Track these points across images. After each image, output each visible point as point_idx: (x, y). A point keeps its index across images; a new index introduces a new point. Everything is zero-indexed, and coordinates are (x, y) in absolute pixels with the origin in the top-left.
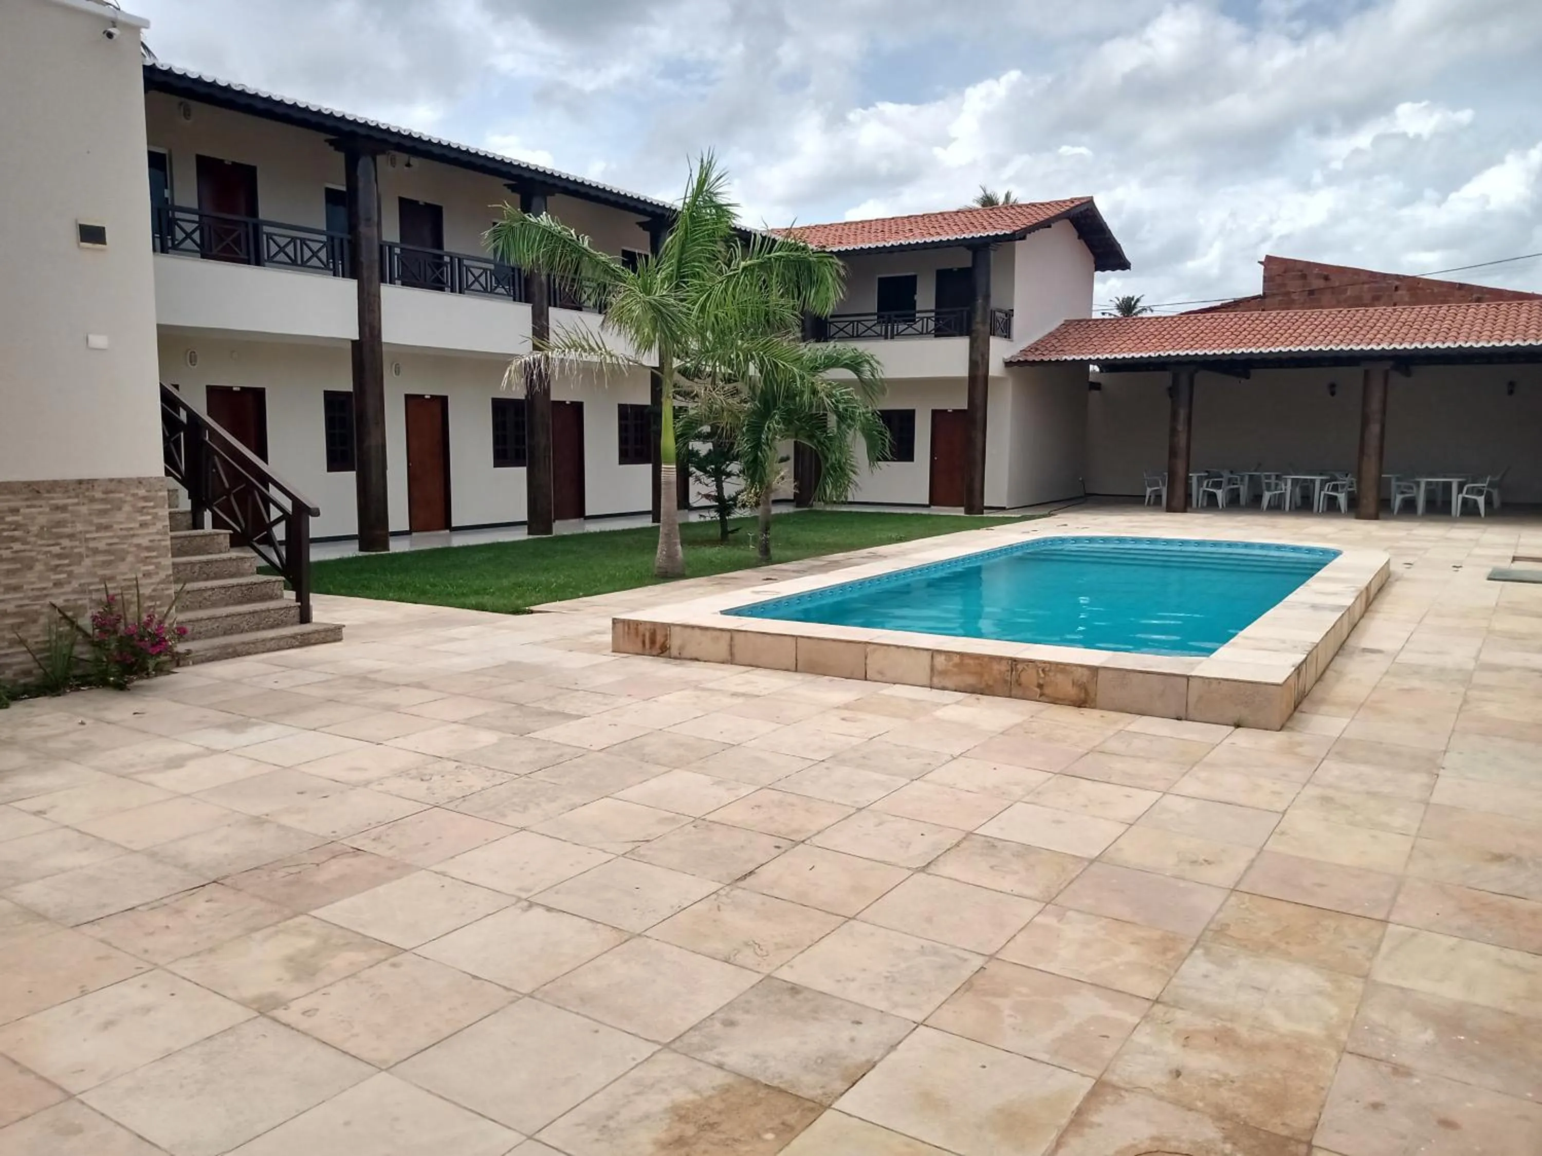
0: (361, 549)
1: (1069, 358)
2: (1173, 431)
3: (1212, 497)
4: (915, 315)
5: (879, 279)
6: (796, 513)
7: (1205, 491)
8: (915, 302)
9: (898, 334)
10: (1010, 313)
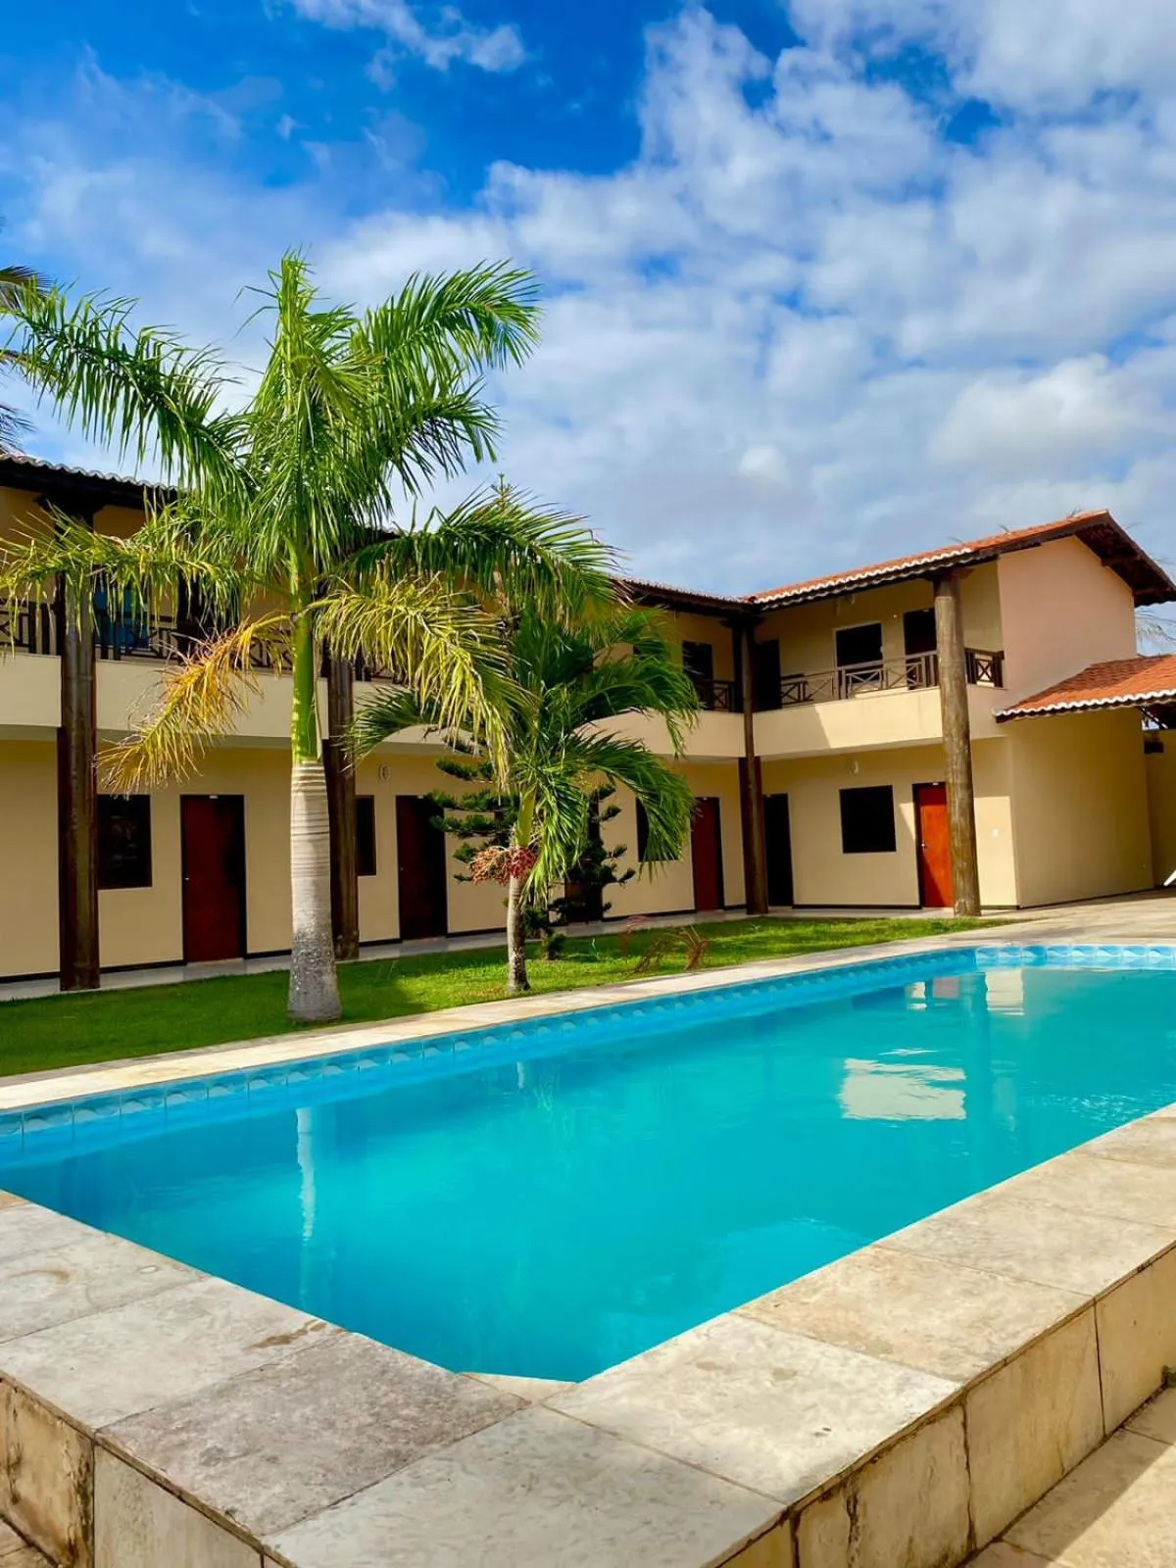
0: (62, 987)
4: (881, 667)
5: (837, 632)
6: (747, 918)
8: (880, 653)
9: (851, 692)
10: (1000, 656)
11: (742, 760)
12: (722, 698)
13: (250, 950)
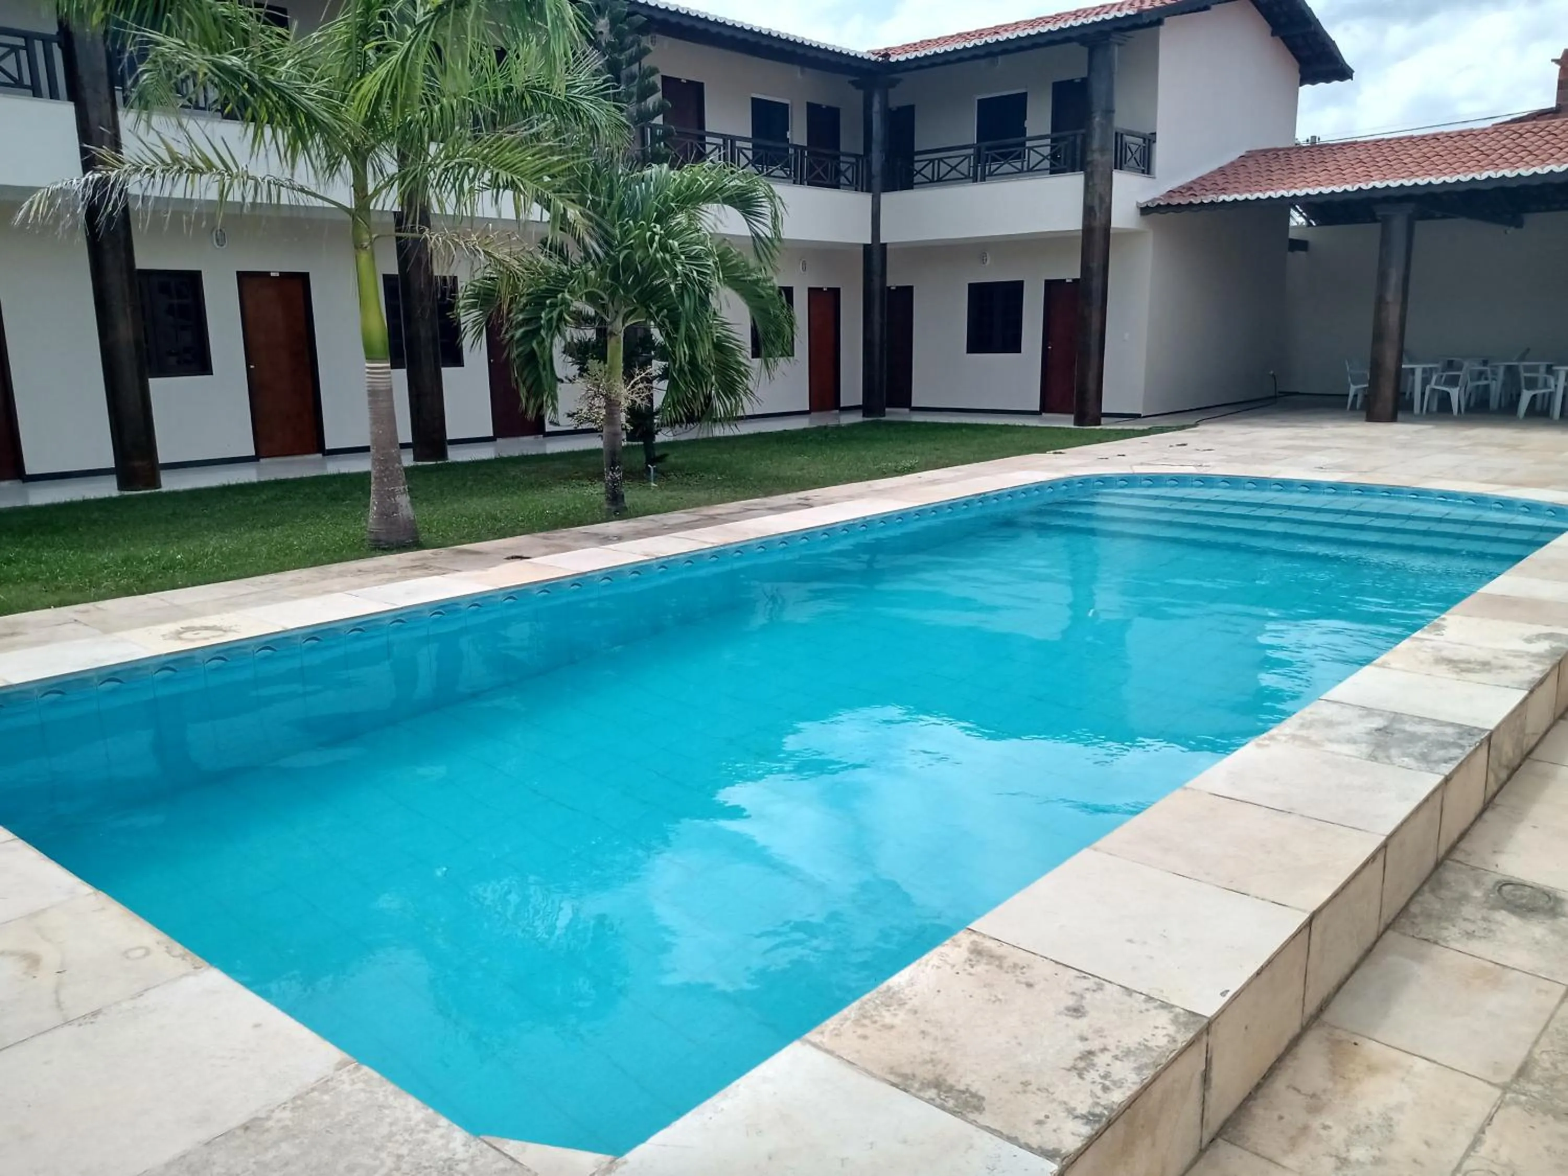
0: (121, 487)
1: (1229, 199)
2: (1380, 302)
3: (1445, 400)
4: (1023, 144)
5: (979, 101)
6: (863, 423)
7: (1433, 390)
8: (1025, 129)
9: (991, 174)
10: (1151, 137)
11: (866, 246)
12: (849, 174)
13: (329, 445)
